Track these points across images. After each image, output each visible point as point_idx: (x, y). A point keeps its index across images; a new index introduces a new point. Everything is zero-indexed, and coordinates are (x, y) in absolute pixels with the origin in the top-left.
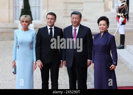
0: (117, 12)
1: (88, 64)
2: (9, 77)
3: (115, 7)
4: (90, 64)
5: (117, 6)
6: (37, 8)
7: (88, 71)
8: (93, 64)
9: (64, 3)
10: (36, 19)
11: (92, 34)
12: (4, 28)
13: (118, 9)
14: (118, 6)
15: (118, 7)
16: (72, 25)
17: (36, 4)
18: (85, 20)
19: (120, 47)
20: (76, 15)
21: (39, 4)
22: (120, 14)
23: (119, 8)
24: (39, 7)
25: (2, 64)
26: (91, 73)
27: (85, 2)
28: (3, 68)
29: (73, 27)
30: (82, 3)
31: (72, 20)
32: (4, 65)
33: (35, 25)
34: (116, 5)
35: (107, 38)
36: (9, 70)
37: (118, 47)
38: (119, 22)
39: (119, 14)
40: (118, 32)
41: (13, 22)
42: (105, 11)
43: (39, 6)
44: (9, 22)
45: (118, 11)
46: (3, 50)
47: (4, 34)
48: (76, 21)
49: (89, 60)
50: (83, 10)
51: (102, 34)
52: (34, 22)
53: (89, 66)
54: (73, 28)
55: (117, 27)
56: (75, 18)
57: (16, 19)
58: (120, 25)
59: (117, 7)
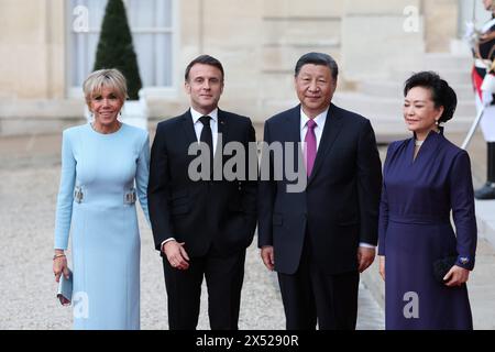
0: (474, 54)
1: (362, 262)
2: (47, 310)
3: (468, 34)
4: (371, 260)
5: (475, 31)
6: (160, 40)
7: (361, 286)
8: (383, 258)
9: (266, 19)
10: (154, 84)
11: (377, 140)
12: (28, 118)
13: (477, 41)
14: (478, 29)
15: (479, 33)
16: (298, 107)
17: (154, 25)
18: (351, 86)
19: (485, 192)
20: (318, 67)
21: (168, 22)
22: (487, 62)
23: (481, 40)
24: (168, 35)
25: (21, 259)
26: (374, 295)
27: (350, 15)
28: (23, 276)
29: (302, 113)
30: (338, 19)
31: (303, 88)
32: (27, 264)
33: (149, 104)
34: (469, 26)
35: (440, 157)
36: (47, 284)
37: (479, 192)
38: (484, 94)
39: (481, 63)
40: (478, 133)
41: (66, 95)
42: (428, 50)
43: (167, 29)
44: (49, 94)
45: (477, 50)
46: (25, 205)
47: (30, 144)
48: (320, 90)
49: (364, 246)
50: (338, 46)
51: (420, 143)
52: (145, 96)
53: (365, 267)
54: (304, 118)
55: (476, 114)
56: (317, 80)
57: (76, 84)
58: (486, 106)
59: (475, 36)
